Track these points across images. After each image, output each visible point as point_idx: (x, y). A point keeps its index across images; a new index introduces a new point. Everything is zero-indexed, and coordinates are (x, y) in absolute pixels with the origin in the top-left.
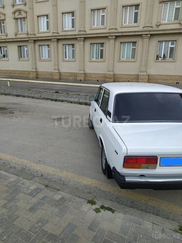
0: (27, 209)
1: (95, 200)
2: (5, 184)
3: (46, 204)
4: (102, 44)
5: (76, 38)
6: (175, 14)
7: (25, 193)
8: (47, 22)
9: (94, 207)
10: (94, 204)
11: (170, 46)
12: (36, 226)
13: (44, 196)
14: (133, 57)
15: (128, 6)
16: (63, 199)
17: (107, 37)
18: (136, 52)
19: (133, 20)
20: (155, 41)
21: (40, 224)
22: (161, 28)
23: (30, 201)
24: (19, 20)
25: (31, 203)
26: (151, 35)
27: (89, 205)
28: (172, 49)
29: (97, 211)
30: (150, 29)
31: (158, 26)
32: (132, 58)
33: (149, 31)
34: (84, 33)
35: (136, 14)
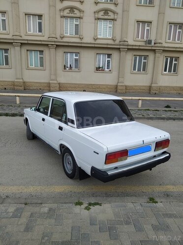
0: (22, 230)
1: (81, 201)
3: (39, 219)
4: (6, 50)
6: (75, 29)
7: (7, 218)
9: (83, 206)
10: (82, 204)
11: (75, 57)
12: (43, 241)
13: (30, 213)
14: (42, 65)
15: (31, 15)
16: (50, 209)
17: (11, 43)
18: (44, 60)
19: (38, 29)
20: (60, 52)
21: (46, 238)
22: (65, 40)
23: (19, 223)
25: (21, 224)
26: (57, 45)
27: (78, 207)
28: (76, 60)
30: (55, 40)
31: (62, 38)
32: (40, 66)
33: (55, 42)
35: (40, 24)
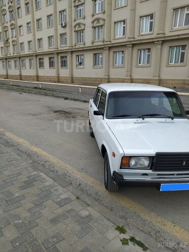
0: (49, 219)
1: (126, 228)
2: (40, 187)
4: (184, 47)
5: (153, 42)
7: (54, 201)
8: (124, 27)
9: (123, 236)
10: (124, 233)
12: (51, 240)
13: (71, 208)
21: (55, 240)
23: (55, 211)
24: (97, 29)
25: (55, 213)
27: (117, 232)
29: (125, 242)
34: (163, 36)
